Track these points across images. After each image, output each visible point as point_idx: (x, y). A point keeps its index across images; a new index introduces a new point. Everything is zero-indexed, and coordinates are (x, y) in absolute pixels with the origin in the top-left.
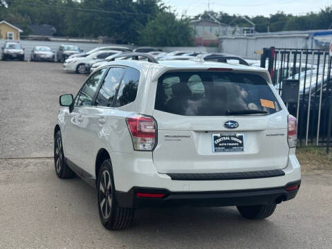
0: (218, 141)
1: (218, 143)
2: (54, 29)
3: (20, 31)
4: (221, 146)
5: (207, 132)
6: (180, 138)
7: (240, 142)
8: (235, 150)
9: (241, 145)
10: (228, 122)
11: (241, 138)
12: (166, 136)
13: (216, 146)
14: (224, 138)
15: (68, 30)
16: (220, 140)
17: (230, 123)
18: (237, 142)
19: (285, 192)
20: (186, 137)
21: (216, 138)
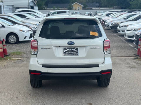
0: (66, 51)
1: (66, 52)
2: (98, 4)
3: (83, 6)
4: (67, 53)
5: (60, 47)
6: (47, 49)
7: (77, 51)
8: (74, 55)
9: (77, 53)
10: (69, 42)
11: (77, 49)
12: (41, 48)
13: (64, 53)
14: (69, 49)
15: (103, 4)
16: (67, 50)
17: (70, 43)
18: (75, 51)
19: (100, 74)
20: (50, 48)
21: (65, 49)
